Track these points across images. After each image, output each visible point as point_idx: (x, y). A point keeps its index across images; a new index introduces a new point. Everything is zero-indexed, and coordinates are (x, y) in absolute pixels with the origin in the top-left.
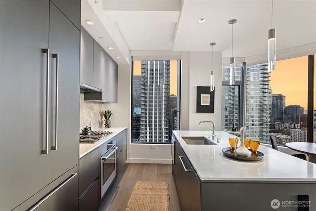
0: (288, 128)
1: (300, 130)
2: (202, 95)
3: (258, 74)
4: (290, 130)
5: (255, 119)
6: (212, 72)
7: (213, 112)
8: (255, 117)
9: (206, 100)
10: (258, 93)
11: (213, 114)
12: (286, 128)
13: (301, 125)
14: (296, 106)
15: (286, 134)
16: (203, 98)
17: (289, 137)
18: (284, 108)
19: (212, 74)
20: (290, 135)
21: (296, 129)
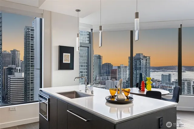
0: (104, 80)
1: (111, 81)
2: (64, 54)
3: (85, 37)
4: (105, 81)
5: (83, 74)
6: (78, 34)
7: (73, 69)
8: (83, 72)
9: (66, 58)
10: (85, 53)
11: (72, 71)
12: (103, 80)
13: (111, 77)
14: (109, 64)
15: (103, 84)
16: (65, 56)
17: (105, 86)
18: (102, 65)
19: (78, 36)
20: (105, 85)
21: (108, 80)
